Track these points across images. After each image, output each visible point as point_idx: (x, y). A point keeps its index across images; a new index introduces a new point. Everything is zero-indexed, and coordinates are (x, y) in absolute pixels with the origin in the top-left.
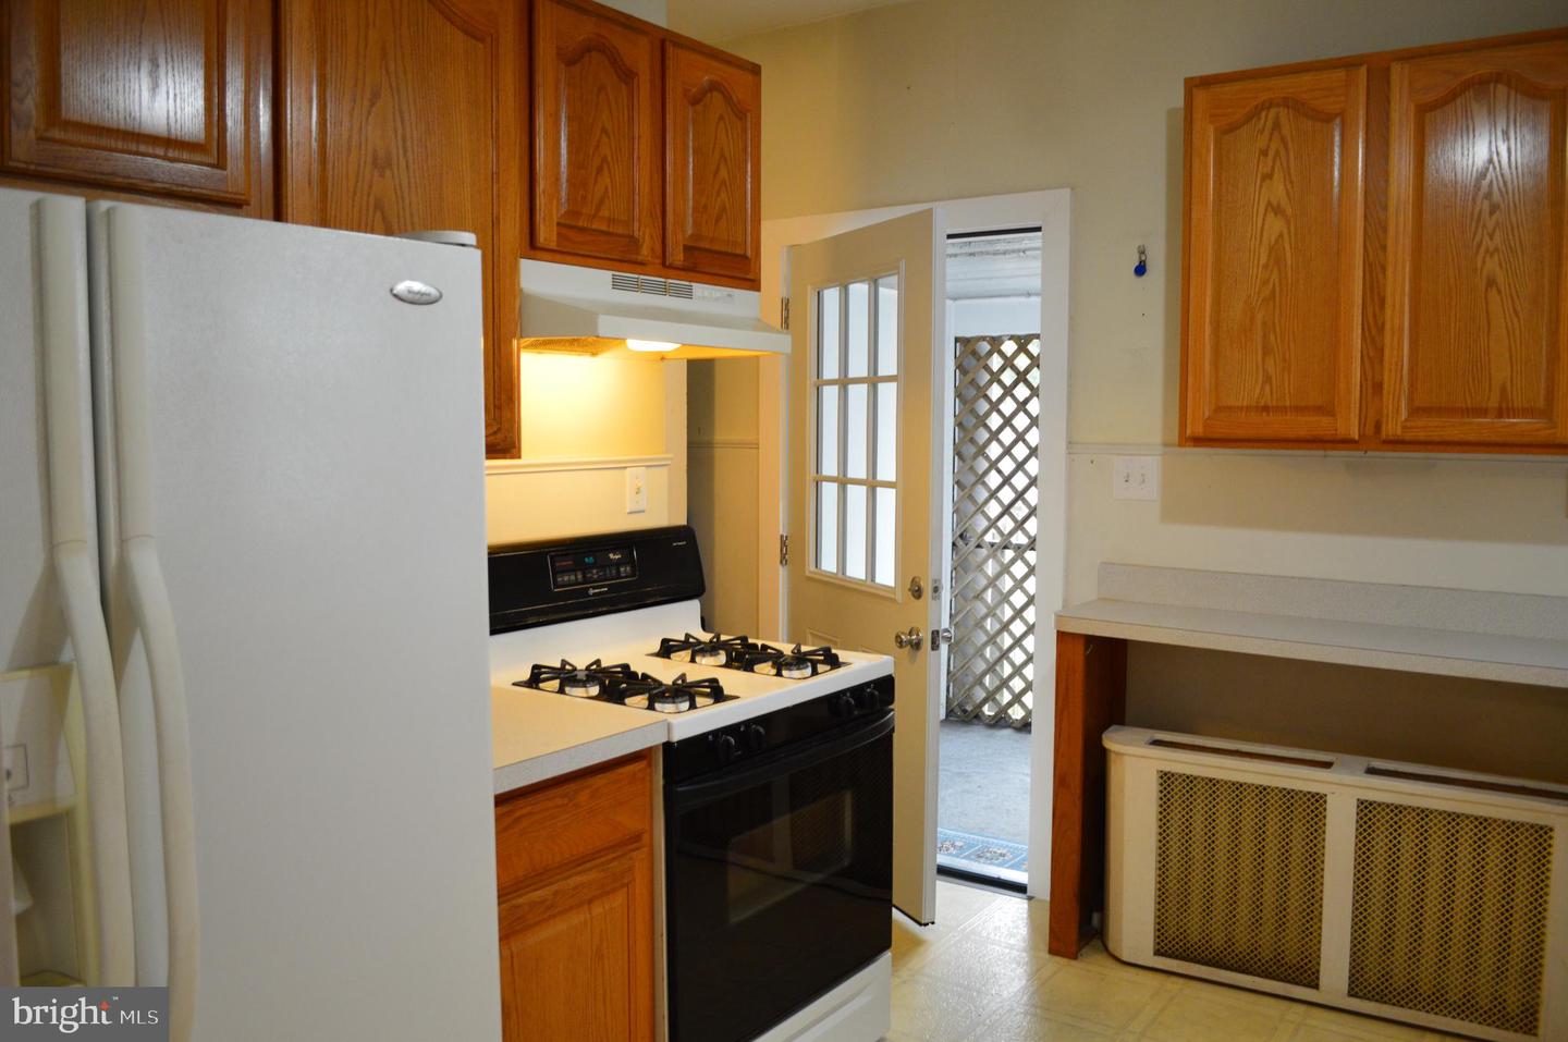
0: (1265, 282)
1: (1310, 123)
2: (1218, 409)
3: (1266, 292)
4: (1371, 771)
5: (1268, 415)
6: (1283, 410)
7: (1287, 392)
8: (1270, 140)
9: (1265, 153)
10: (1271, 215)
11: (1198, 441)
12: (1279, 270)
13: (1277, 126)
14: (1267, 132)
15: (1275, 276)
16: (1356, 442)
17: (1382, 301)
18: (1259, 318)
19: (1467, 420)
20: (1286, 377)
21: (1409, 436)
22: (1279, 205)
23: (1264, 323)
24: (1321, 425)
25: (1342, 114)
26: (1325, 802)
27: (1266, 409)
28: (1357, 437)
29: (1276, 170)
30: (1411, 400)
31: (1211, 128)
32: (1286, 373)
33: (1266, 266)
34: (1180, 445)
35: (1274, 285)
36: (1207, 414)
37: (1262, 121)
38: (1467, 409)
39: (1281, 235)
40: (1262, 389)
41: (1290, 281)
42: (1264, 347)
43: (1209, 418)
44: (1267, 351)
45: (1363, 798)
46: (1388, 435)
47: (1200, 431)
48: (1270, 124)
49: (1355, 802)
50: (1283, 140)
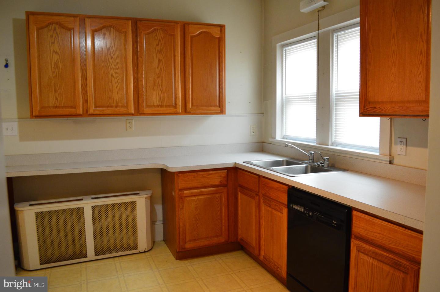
0: (54, 72)
1: (64, 30)
2: (42, 107)
3: (54, 75)
4: (93, 198)
5: (57, 109)
6: (62, 107)
7: (62, 102)
8: (53, 33)
9: (52, 36)
10: (54, 54)
11: (37, 117)
12: (58, 69)
13: (55, 29)
14: (52, 31)
15: (57, 70)
16: (81, 115)
17: (86, 79)
18: (53, 82)
19: (108, 109)
20: (62, 98)
21: (95, 113)
22: (57, 51)
23: (54, 84)
24: (72, 111)
25: (73, 29)
26: (83, 209)
27: (56, 107)
28: (82, 114)
29: (55, 41)
30: (95, 104)
31: (35, 27)
32: (62, 97)
33: (54, 68)
34: (31, 118)
35: (57, 73)
36: (39, 109)
37: (51, 27)
38: (109, 106)
39: (58, 60)
40: (55, 101)
41: (61, 72)
42: (55, 90)
43: (40, 110)
44: (56, 91)
45: (93, 205)
46: (90, 113)
47: (37, 114)
48: (53, 28)
49: (91, 207)
50: (57, 33)
